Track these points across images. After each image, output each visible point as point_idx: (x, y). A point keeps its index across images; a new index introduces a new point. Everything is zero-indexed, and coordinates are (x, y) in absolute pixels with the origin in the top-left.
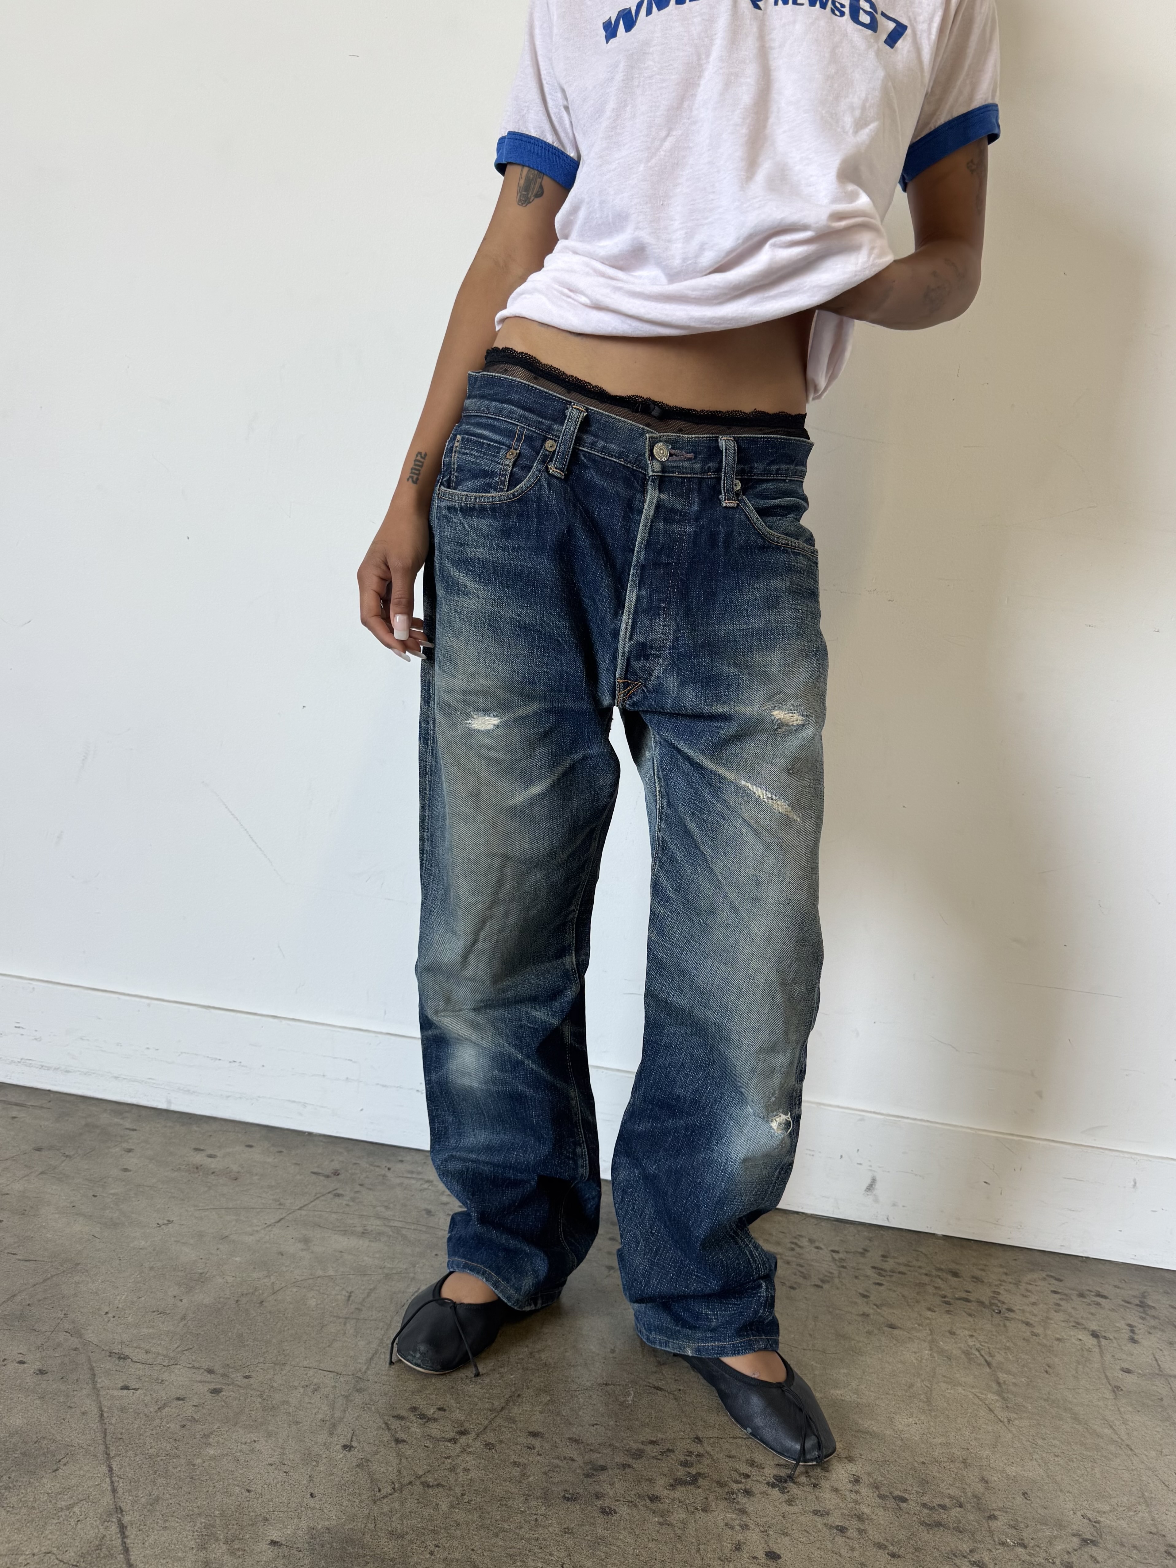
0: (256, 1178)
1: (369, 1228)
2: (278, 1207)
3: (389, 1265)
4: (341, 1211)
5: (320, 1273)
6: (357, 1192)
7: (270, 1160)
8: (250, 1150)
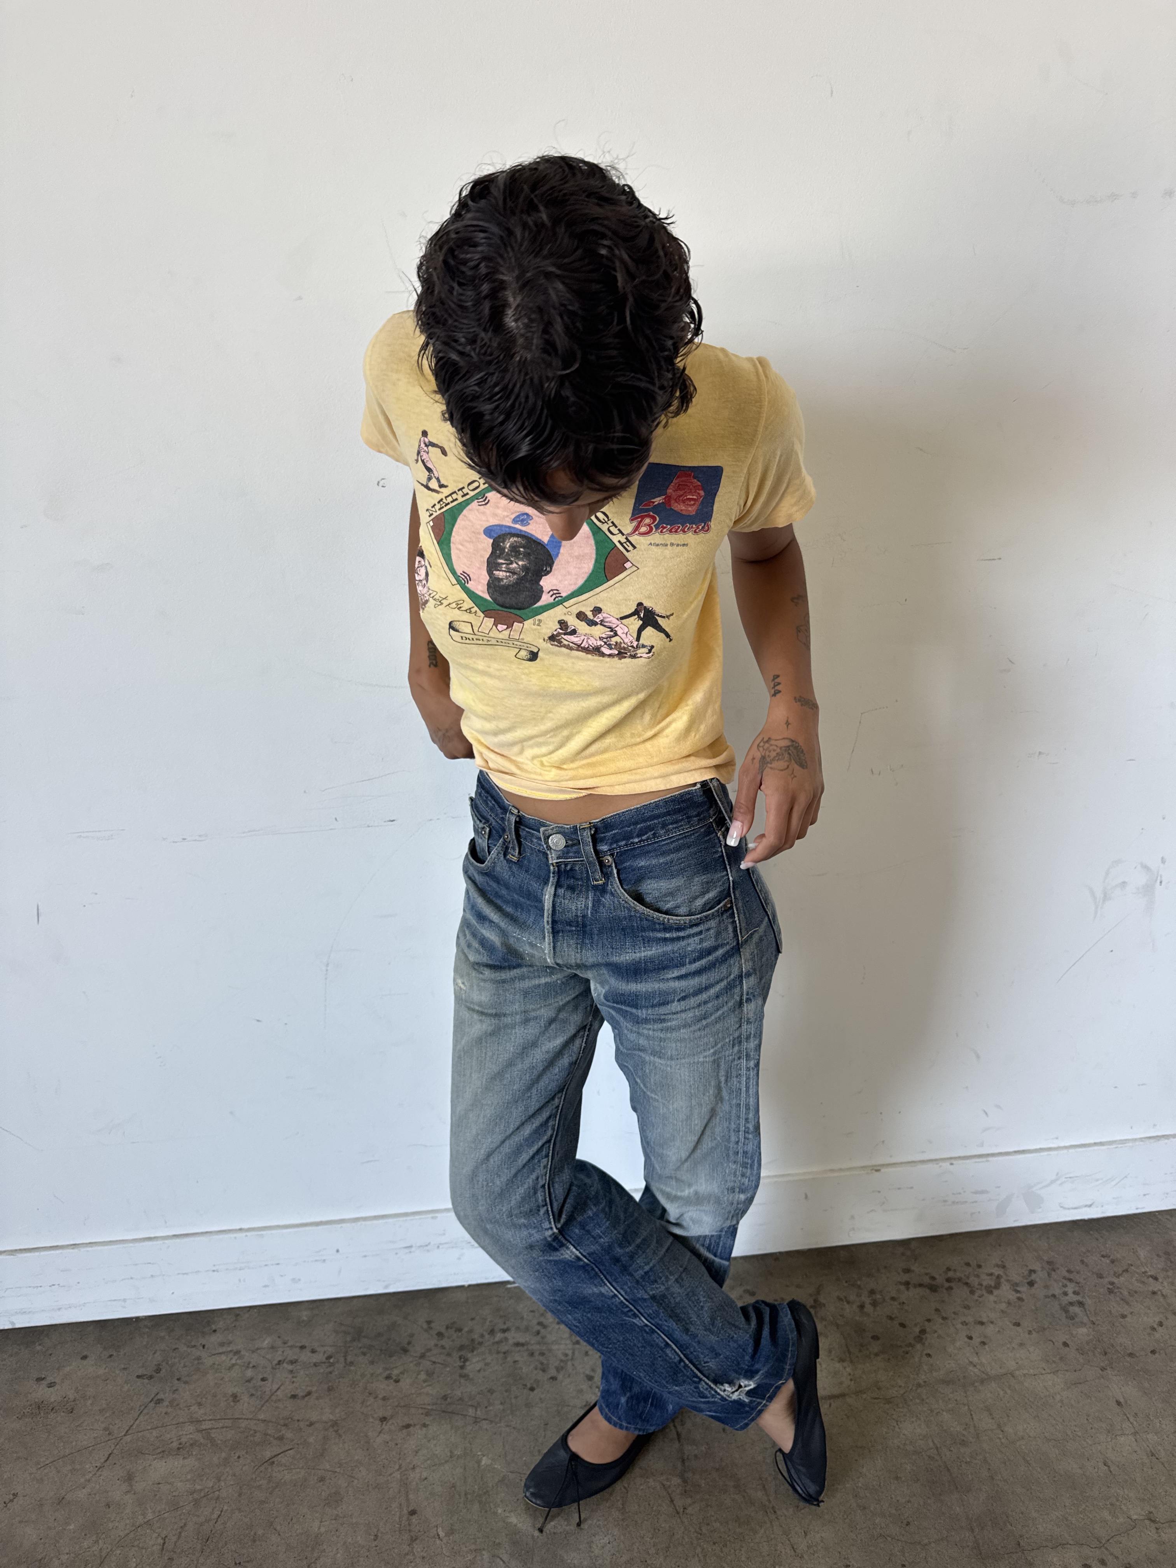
0: (90, 1402)
1: (184, 1440)
2: (107, 1439)
3: (198, 1487)
4: (160, 1425)
5: (140, 1520)
6: (176, 1390)
7: (101, 1371)
8: (85, 1362)
